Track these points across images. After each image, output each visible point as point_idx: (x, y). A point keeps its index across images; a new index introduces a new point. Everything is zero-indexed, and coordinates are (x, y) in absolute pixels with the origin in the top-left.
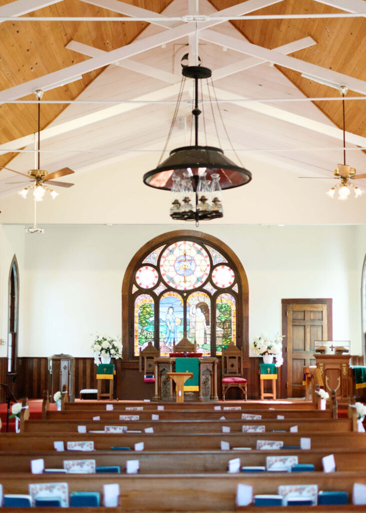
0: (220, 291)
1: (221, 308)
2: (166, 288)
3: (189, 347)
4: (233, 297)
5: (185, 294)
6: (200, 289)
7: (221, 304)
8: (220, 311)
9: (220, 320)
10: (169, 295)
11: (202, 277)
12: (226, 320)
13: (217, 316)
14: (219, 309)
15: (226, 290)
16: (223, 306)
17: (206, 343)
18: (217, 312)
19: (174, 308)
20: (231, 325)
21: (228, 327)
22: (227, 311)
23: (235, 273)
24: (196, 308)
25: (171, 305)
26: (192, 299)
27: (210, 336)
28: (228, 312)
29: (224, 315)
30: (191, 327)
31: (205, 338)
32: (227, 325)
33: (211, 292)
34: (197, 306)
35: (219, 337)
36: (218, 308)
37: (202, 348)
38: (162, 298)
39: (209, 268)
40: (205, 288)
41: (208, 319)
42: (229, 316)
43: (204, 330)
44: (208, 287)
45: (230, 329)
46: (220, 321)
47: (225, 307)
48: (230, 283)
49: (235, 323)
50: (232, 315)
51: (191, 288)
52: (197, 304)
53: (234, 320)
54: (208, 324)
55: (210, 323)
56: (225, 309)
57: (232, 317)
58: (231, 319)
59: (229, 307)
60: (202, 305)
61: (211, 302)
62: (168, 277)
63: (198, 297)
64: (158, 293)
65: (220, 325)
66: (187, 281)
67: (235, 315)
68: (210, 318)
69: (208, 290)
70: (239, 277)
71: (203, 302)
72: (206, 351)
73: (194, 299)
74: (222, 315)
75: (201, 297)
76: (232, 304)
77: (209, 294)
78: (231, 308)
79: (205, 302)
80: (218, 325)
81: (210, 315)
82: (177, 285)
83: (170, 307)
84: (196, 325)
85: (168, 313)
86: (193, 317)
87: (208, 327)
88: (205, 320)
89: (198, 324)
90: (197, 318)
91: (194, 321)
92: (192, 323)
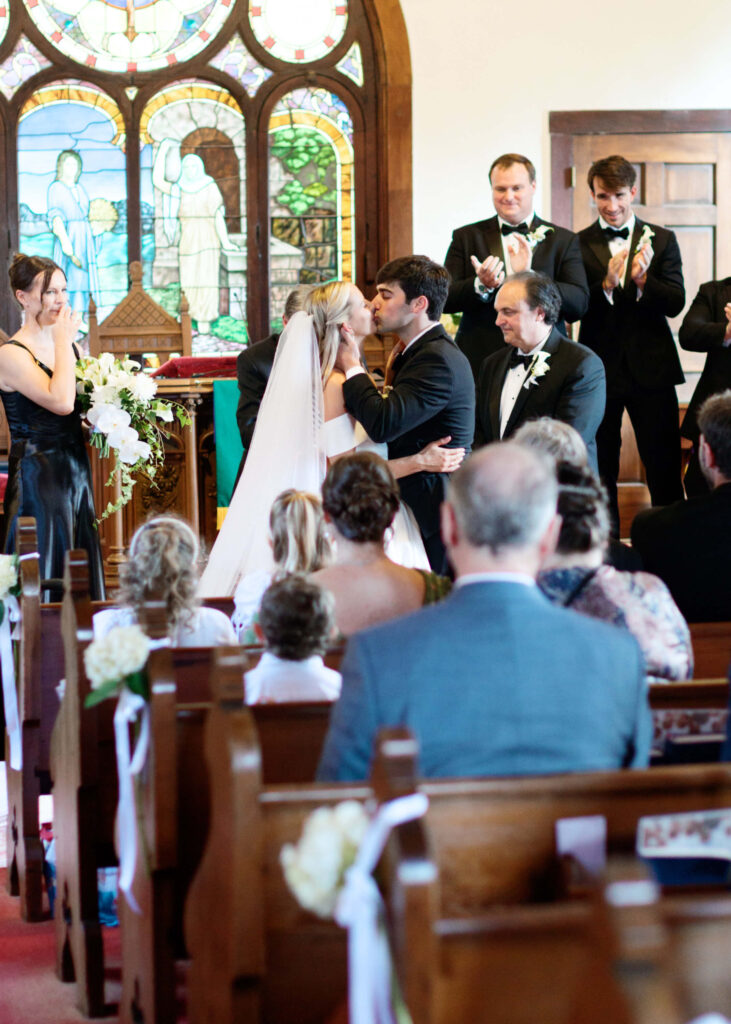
0: (288, 77)
1: (292, 153)
2: (48, 64)
3: (158, 331)
4: (342, 107)
5: (132, 93)
6: (199, 68)
7: (290, 135)
8: (287, 170)
9: (285, 206)
10: (60, 95)
11: (204, 15)
12: (312, 208)
13: (273, 188)
14: (280, 159)
15: (311, 74)
16: (300, 143)
17: (225, 313)
18: (275, 169)
20: (334, 228)
21: (319, 237)
22: (317, 165)
24: (183, 155)
25: (68, 144)
26: (163, 115)
27: (242, 281)
28: (321, 172)
29: (304, 186)
30: (161, 242)
31: (225, 289)
32: (318, 230)
33: (244, 80)
34: (185, 147)
35: (281, 282)
36: (279, 153)
37: (210, 335)
38: (29, 111)
40: (219, 63)
41: (232, 203)
42: (323, 189)
43: (217, 254)
44: (234, 60)
45: (329, 249)
46: (285, 213)
47: (307, 148)
48: (328, 41)
49: (352, 223)
50: (339, 186)
51: (160, 63)
52: (183, 135)
53: (346, 206)
54: (233, 227)
55: (244, 222)
56: (305, 157)
57: (338, 195)
58: (334, 203)
59: (326, 149)
60: (209, 143)
61: (247, 129)
62: (53, 13)
63: (188, 104)
64: (12, 88)
65: (289, 231)
66: (137, 30)
67: (352, 186)
68: (243, 198)
69: (231, 72)
70: (366, 14)
71: (212, 126)
72: (229, 350)
73: (171, 115)
74: (297, 183)
75: (203, 104)
76: (337, 136)
77: (236, 91)
78: (332, 153)
79: (220, 127)
80: (279, 231)
81: (243, 187)
82: (95, 51)
83: (65, 151)
84: (181, 230)
85: (56, 180)
86: (170, 196)
87: (233, 242)
88: (223, 209)
89: (189, 227)
90: (187, 199)
91: (174, 214)
92: (166, 221)
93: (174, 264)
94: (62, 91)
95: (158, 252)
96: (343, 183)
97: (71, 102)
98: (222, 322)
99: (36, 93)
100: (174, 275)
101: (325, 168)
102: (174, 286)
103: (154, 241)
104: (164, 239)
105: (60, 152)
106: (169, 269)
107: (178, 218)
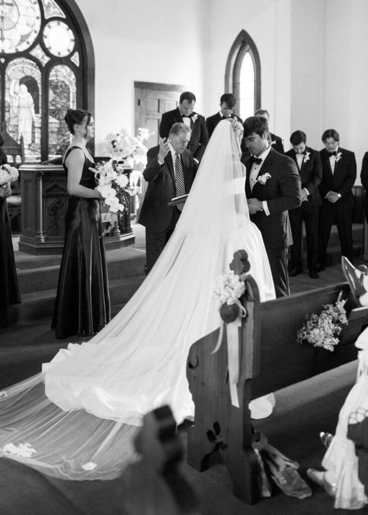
0: (55, 61)
1: (57, 87)
3: (14, 147)
4: (72, 73)
5: (3, 60)
6: (26, 54)
7: (56, 81)
8: (55, 93)
11: (28, 36)
12: (62, 107)
13: (50, 99)
14: (53, 89)
15: (64, 61)
16: (59, 84)
17: (33, 141)
18: (51, 92)
22: (64, 92)
23: (74, 34)
24: (20, 85)
26: (13, 69)
27: (39, 131)
28: (66, 95)
29: (60, 99)
30: (12, 115)
31: (33, 133)
33: (42, 60)
34: (22, 82)
35: (52, 132)
36: (52, 87)
37: (29, 149)
39: (39, 22)
40: (33, 53)
42: (66, 100)
43: (31, 121)
44: (37, 52)
46: (54, 108)
47: (61, 86)
48: (68, 50)
50: (71, 100)
51: (13, 51)
52: (21, 77)
54: (37, 112)
55: (40, 110)
56: (61, 89)
57: (71, 103)
58: (69, 105)
59: (67, 87)
60: (29, 81)
61: (42, 78)
63: (22, 67)
65: (55, 114)
66: (5, 37)
67: (75, 100)
68: (40, 102)
69: (37, 57)
70: (80, 42)
71: (30, 75)
72: (35, 155)
73: (16, 70)
74: (58, 98)
75: (27, 67)
76: (71, 83)
77: (39, 63)
78: (69, 89)
79: (33, 76)
80: (52, 114)
81: (40, 98)
84: (19, 112)
86: (15, 99)
87: (37, 117)
88: (34, 105)
89: (22, 111)
90: (21, 100)
91: (17, 105)
92: (14, 108)
93: (16, 124)
95: (11, 119)
96: (73, 99)
98: (33, 145)
100: (16, 128)
101: (67, 93)
102: (16, 131)
103: (10, 114)
104: (13, 114)
106: (15, 125)
107: (18, 107)
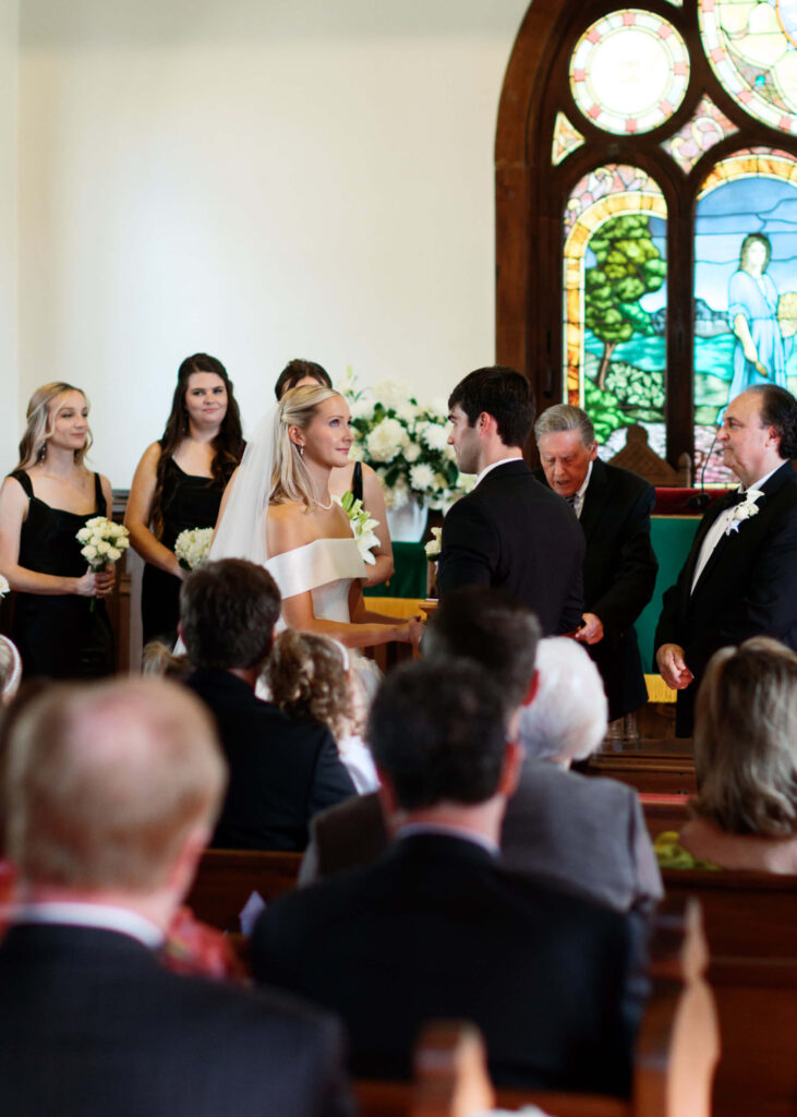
2: (733, 130)
10: (748, 167)
19: (774, 240)
25: (754, 225)
38: (711, 184)
62: (743, 68)
64: (690, 159)
82: (791, 112)
83: (751, 235)
85: (740, 269)
94: (749, 161)
97: (761, 175)
99: (718, 164)
105: (745, 236)
